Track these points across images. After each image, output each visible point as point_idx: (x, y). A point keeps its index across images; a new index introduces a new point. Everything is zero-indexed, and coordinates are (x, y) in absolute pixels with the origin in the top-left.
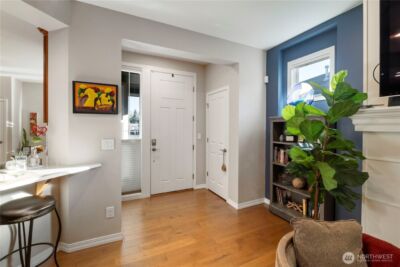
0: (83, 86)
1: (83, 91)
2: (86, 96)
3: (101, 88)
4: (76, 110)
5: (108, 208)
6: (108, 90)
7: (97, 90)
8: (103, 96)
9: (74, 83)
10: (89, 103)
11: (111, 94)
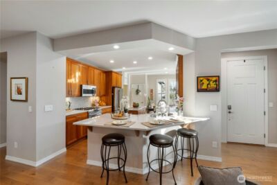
0: (202, 79)
1: (201, 81)
2: (203, 83)
3: (210, 78)
4: (199, 90)
5: (214, 142)
6: (214, 79)
7: (208, 80)
8: (211, 83)
9: (198, 78)
10: (204, 87)
11: (216, 81)
